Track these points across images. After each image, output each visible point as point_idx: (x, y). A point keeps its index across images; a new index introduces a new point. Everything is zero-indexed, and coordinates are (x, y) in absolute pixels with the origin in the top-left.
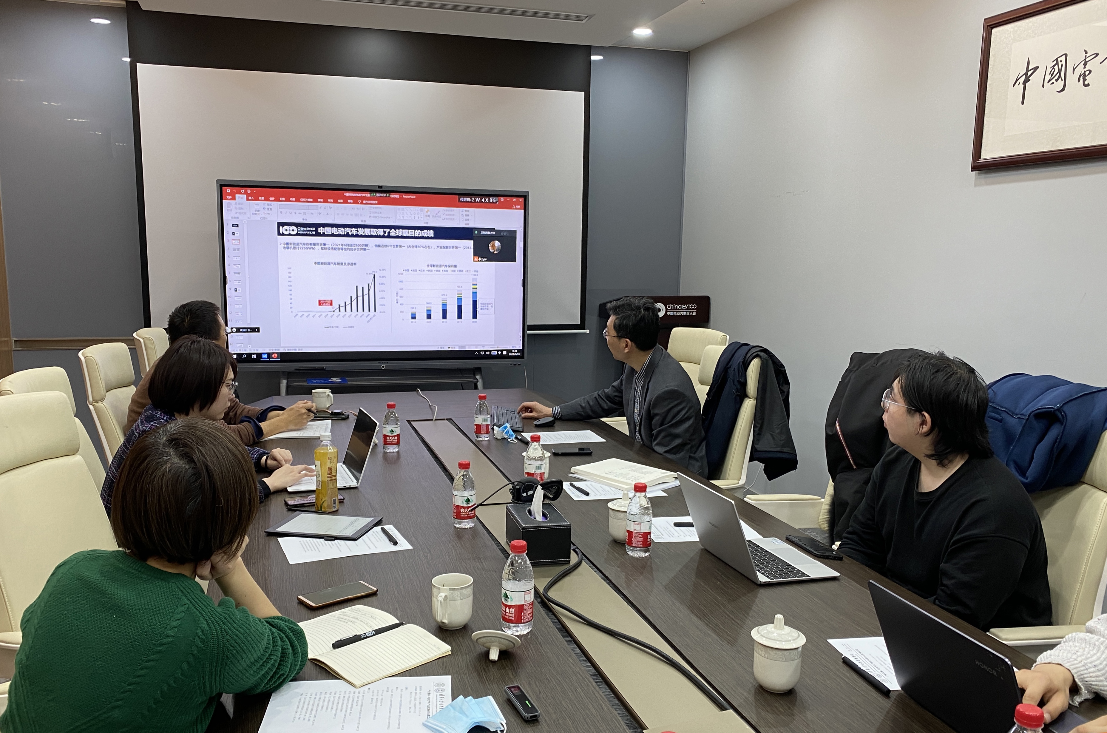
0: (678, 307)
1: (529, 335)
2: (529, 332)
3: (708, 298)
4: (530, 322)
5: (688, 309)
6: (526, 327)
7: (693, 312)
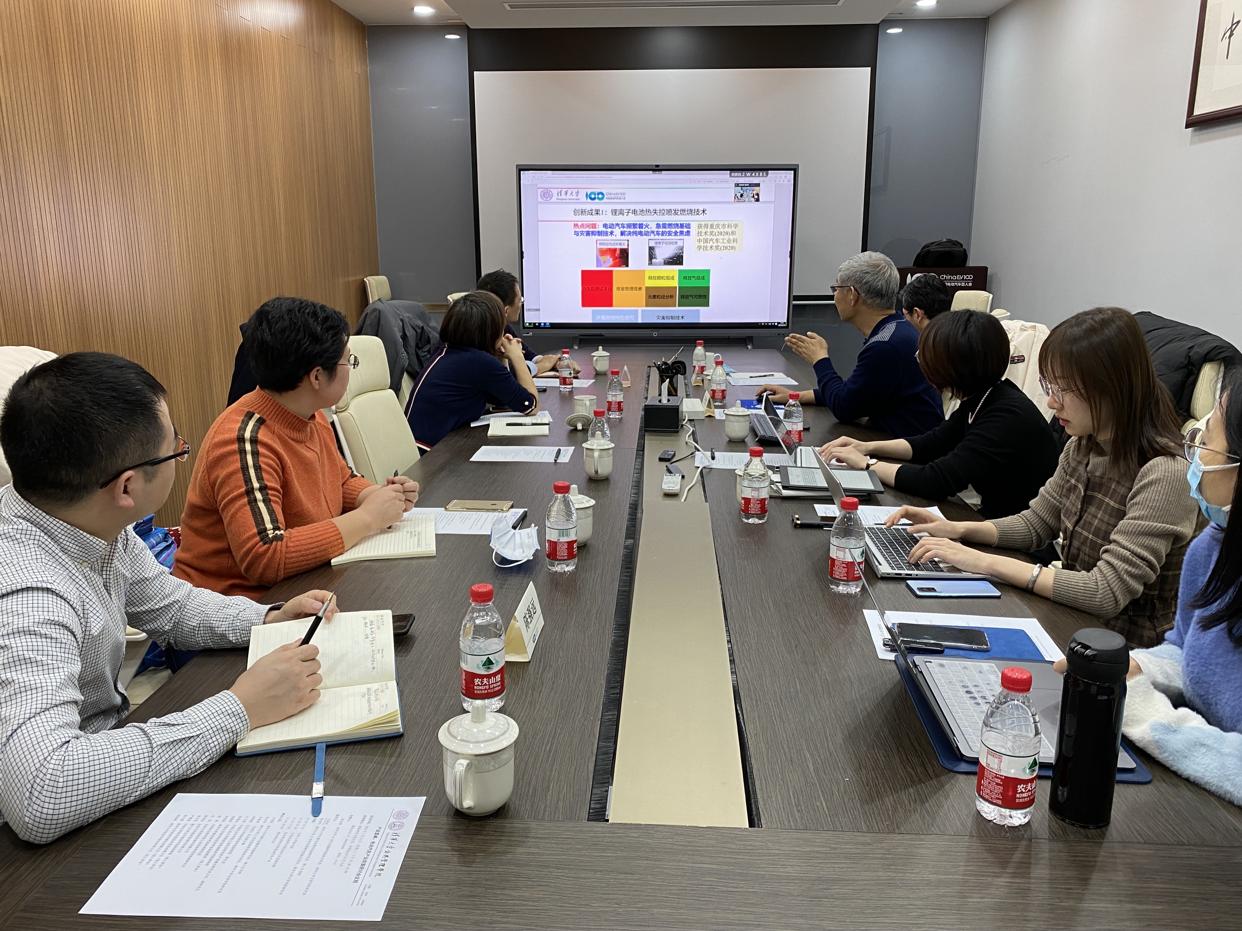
0: (952, 278)
1: (794, 306)
2: (794, 302)
3: (986, 269)
4: (795, 293)
5: (963, 279)
6: (792, 297)
7: (968, 283)
